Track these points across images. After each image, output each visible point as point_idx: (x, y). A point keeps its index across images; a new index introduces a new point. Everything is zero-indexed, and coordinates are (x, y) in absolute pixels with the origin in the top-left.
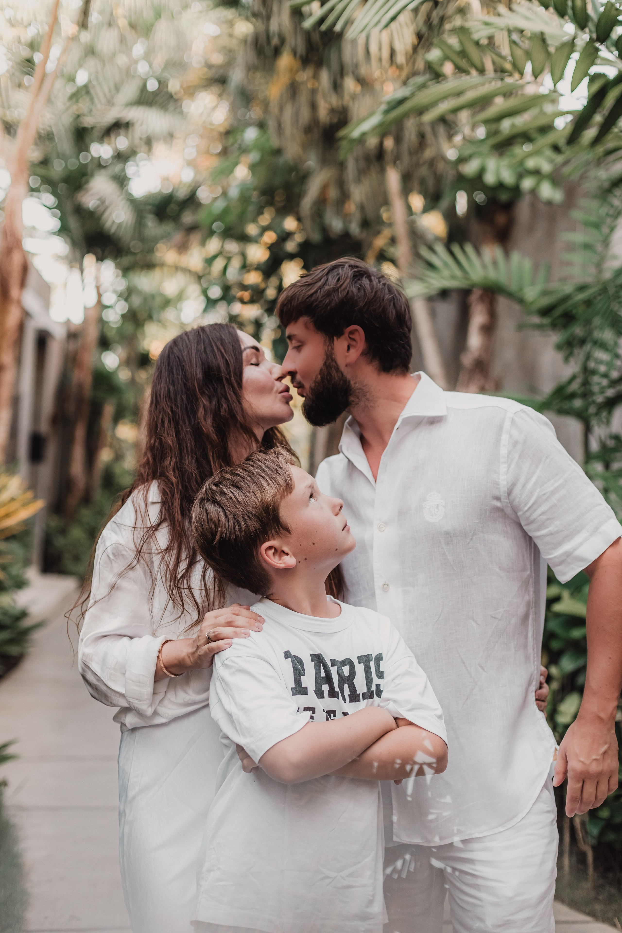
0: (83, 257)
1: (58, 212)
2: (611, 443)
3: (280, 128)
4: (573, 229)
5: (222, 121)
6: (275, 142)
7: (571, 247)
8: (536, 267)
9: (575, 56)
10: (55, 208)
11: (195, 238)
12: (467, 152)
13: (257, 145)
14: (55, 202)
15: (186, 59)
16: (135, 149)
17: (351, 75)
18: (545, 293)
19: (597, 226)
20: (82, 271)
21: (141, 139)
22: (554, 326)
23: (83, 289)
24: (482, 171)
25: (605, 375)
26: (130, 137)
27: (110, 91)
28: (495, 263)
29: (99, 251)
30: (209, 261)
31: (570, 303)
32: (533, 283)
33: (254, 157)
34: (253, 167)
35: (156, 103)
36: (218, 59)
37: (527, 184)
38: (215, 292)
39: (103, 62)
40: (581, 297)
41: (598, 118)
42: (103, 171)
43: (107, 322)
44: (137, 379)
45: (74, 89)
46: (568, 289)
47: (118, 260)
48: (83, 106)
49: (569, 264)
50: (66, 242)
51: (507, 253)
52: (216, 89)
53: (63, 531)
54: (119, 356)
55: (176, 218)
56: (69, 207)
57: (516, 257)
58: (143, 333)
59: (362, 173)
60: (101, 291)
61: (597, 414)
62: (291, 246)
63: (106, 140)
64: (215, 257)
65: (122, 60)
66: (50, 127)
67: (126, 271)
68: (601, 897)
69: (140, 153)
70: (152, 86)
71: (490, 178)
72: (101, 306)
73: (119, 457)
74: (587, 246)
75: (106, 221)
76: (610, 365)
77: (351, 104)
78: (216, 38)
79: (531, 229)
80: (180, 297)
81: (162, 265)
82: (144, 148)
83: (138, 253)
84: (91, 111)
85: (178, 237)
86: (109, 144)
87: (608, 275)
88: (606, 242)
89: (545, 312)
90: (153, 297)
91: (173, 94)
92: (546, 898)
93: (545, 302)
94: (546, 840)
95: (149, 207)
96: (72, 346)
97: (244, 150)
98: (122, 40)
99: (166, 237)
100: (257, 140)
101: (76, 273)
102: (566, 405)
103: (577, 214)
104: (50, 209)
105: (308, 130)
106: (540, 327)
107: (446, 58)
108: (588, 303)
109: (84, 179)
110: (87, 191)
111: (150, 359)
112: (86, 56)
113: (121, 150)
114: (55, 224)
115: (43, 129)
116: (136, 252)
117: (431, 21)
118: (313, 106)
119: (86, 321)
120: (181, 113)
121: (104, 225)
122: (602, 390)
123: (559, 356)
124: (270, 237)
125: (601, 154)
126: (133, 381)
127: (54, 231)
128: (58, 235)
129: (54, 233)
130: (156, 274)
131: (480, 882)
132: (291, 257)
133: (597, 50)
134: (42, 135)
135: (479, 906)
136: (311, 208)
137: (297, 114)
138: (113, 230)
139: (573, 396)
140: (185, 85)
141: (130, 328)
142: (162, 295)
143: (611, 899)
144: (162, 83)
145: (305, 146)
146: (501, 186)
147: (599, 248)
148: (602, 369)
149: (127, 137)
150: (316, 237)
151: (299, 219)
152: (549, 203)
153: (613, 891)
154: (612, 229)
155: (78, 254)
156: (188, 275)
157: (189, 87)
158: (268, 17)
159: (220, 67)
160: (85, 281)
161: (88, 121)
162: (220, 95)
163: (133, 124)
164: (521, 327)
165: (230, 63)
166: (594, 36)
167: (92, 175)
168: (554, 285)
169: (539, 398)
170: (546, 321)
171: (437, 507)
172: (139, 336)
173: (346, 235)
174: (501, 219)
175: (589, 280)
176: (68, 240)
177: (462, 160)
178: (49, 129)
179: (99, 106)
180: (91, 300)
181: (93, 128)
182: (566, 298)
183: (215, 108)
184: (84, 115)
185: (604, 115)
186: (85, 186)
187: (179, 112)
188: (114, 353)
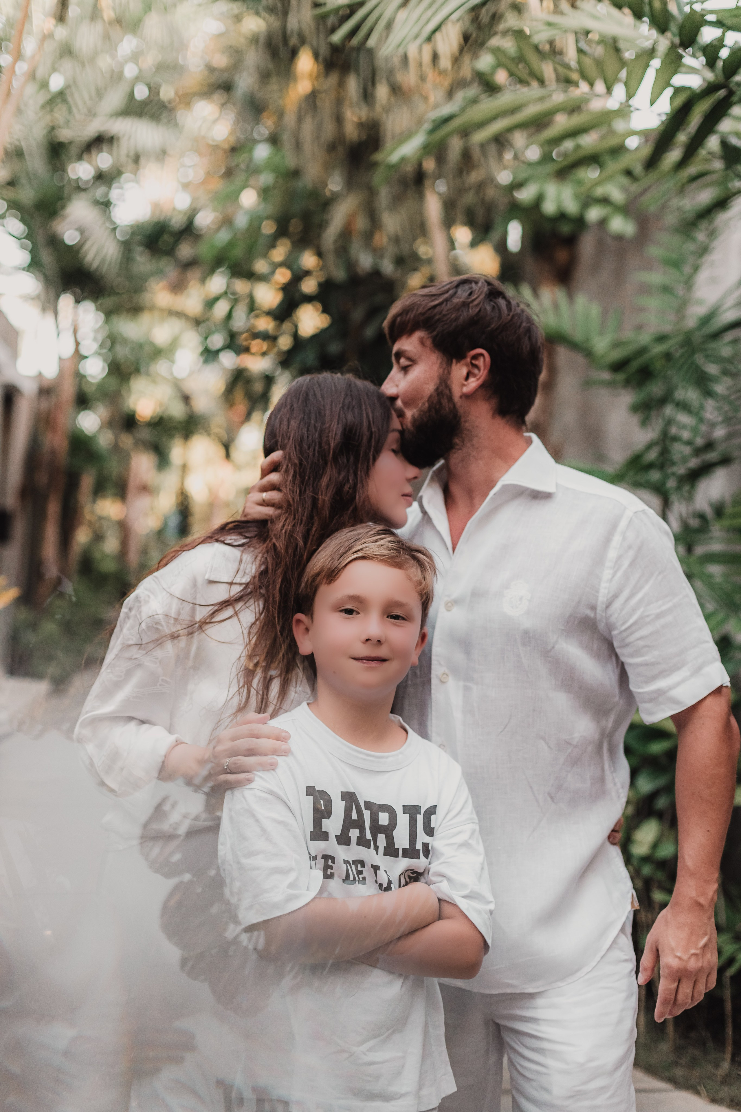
0: (58, 297)
1: (28, 243)
2: (694, 523)
3: (298, 146)
4: (649, 267)
5: (225, 136)
6: (290, 161)
7: (645, 289)
8: (605, 314)
9: (656, 63)
10: (24, 238)
11: (194, 275)
12: (522, 176)
13: (269, 165)
14: (25, 231)
15: (181, 62)
16: (120, 168)
17: (384, 82)
18: (616, 345)
19: (676, 264)
20: (56, 314)
21: (128, 156)
22: (627, 383)
23: (58, 335)
24: (539, 199)
25: (689, 443)
26: (115, 153)
27: (91, 98)
28: (556, 307)
29: (78, 291)
30: (210, 303)
31: (646, 357)
32: (602, 332)
33: (266, 178)
34: (265, 193)
35: (146, 114)
36: (221, 61)
37: (594, 214)
38: (218, 340)
39: (83, 65)
40: (658, 349)
41: (682, 138)
42: (82, 194)
43: (85, 377)
44: (121, 445)
45: (49, 97)
46: (645, 338)
47: (99, 302)
48: (60, 115)
49: (641, 309)
50: (37, 279)
51: (571, 296)
52: (219, 97)
53: (34, 626)
54: (99, 416)
55: (170, 252)
56: (41, 239)
57: (581, 300)
58: (129, 390)
59: (397, 200)
60: (79, 340)
61: (679, 488)
62: (309, 286)
63: (85, 156)
64: (216, 299)
65: (105, 62)
66: (19, 140)
67: (109, 314)
68: (681, 1061)
69: (127, 172)
70: (141, 93)
71: (549, 207)
72: (79, 356)
73: (98, 537)
74: (666, 289)
75: (86, 255)
76: (695, 430)
77: (384, 117)
78: (221, 35)
79: (596, 267)
80: (174, 345)
81: (152, 308)
82: (131, 166)
83: (122, 293)
84: (68, 122)
85: (172, 272)
86: (90, 162)
87: (691, 322)
88: (689, 283)
89: (618, 367)
90: (141, 346)
91: (166, 104)
92: (623, 1063)
93: (617, 355)
94: (624, 995)
95: (138, 238)
96: (44, 405)
97: (253, 170)
98: (107, 37)
99: (160, 273)
100: (269, 159)
101: (50, 318)
102: (642, 478)
103: (654, 251)
104: (19, 239)
105: (332, 147)
106: (611, 384)
107: (499, 65)
108: (668, 356)
109: (59, 203)
110: (64, 217)
111: (136, 421)
112: (61, 56)
113: (104, 170)
114: (23, 257)
115: (10, 144)
116: (120, 292)
117: (480, 19)
118: (339, 119)
119: (61, 374)
120: (176, 125)
121: (84, 258)
122: (685, 460)
123: (635, 420)
124: (283, 276)
125: (685, 180)
126: (116, 447)
127: (22, 267)
128: (28, 271)
129: (24, 269)
130: (145, 318)
131: (545, 1045)
132: (308, 299)
133: (681, 57)
134: (10, 150)
135: (546, 1074)
136: (335, 242)
137: (319, 128)
138: (95, 265)
139: (650, 466)
140: (180, 92)
141: (113, 383)
142: (152, 344)
143: (693, 1063)
144: (154, 90)
145: (328, 168)
146: (562, 216)
147: (681, 291)
148: (686, 435)
149: (110, 153)
150: (340, 274)
151: (320, 254)
152: (619, 238)
153: (697, 1053)
154: (696, 268)
155: (52, 294)
156: (183, 321)
157: (186, 95)
158: (285, 13)
159: (222, 71)
160: (60, 326)
161: (64, 135)
162: (223, 105)
163: (118, 139)
164: (587, 384)
165: (236, 65)
166: (677, 41)
167: (69, 199)
168: (628, 334)
169: (611, 469)
170: (620, 377)
171: (521, 599)
172: (124, 393)
173: (376, 273)
174: (562, 255)
175: (667, 328)
176: (41, 277)
177: (517, 185)
178: (17, 143)
179: (78, 117)
180: (68, 350)
181: (70, 143)
182: (642, 351)
183: (215, 121)
184: (59, 127)
185: (689, 133)
186: (61, 213)
187: (173, 123)
188: (94, 412)
